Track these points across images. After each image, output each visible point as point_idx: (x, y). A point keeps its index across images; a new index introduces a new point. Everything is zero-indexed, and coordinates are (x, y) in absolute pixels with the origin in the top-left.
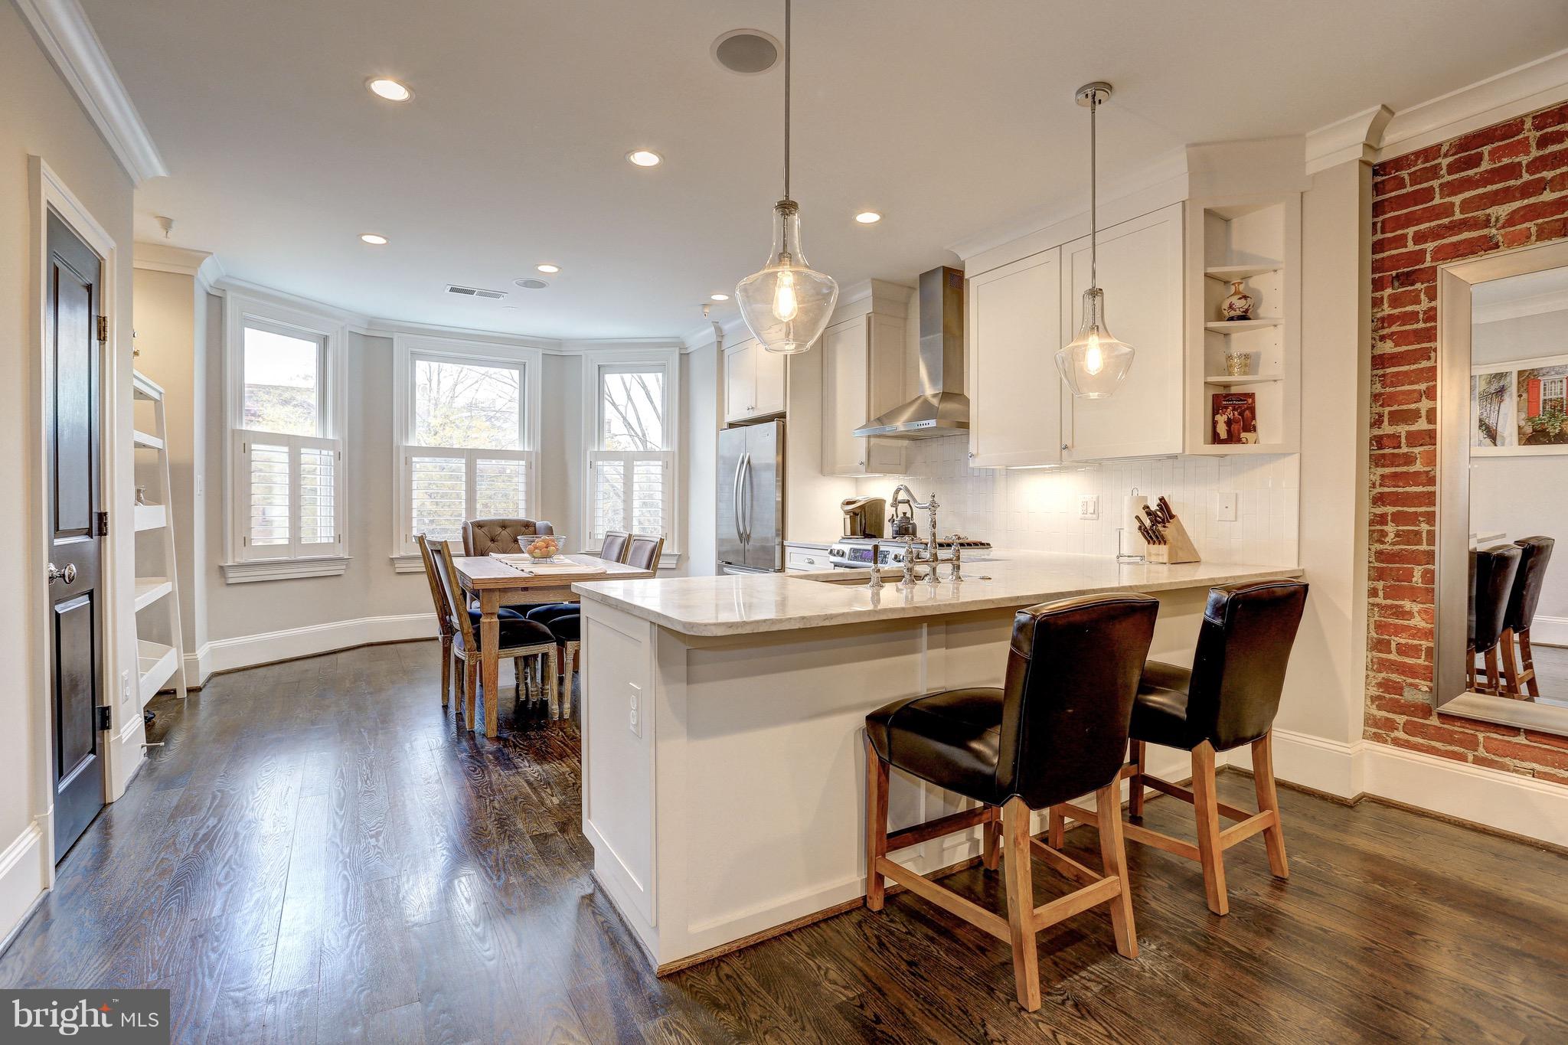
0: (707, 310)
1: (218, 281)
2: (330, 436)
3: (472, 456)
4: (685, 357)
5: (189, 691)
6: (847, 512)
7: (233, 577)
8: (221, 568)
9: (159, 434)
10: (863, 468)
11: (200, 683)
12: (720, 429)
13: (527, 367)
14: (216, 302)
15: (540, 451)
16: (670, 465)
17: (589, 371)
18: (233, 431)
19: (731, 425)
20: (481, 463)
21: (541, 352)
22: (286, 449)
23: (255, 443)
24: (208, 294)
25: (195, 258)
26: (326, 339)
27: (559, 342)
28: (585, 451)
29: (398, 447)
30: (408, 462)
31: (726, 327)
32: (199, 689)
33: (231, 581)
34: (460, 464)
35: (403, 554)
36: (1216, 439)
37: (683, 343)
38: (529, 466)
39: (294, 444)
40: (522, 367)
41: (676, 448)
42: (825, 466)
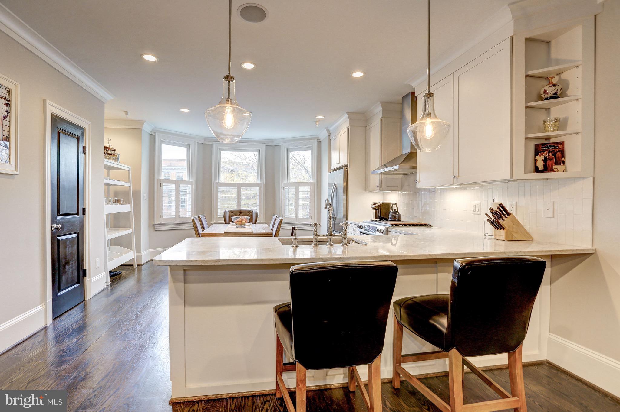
0: (317, 123)
1: (153, 130)
2: (190, 180)
3: (239, 186)
4: (319, 143)
5: (138, 265)
6: (373, 208)
7: (157, 228)
8: (154, 225)
9: (129, 182)
10: (378, 188)
11: (143, 263)
12: (329, 172)
13: (260, 151)
14: (152, 136)
15: (265, 183)
16: (313, 188)
17: (283, 151)
18: (157, 179)
19: (333, 171)
20: (243, 189)
21: (265, 145)
22: (175, 185)
23: (164, 183)
24: (150, 134)
25: (142, 123)
26: (190, 146)
27: (272, 141)
28: (282, 183)
29: (214, 183)
30: (217, 188)
31: (331, 129)
32: (142, 265)
33: (156, 229)
34: (234, 189)
35: (215, 221)
36: (537, 170)
37: (318, 137)
38: (260, 189)
39: (178, 183)
40: (259, 151)
41: (316, 181)
42: (366, 188)
